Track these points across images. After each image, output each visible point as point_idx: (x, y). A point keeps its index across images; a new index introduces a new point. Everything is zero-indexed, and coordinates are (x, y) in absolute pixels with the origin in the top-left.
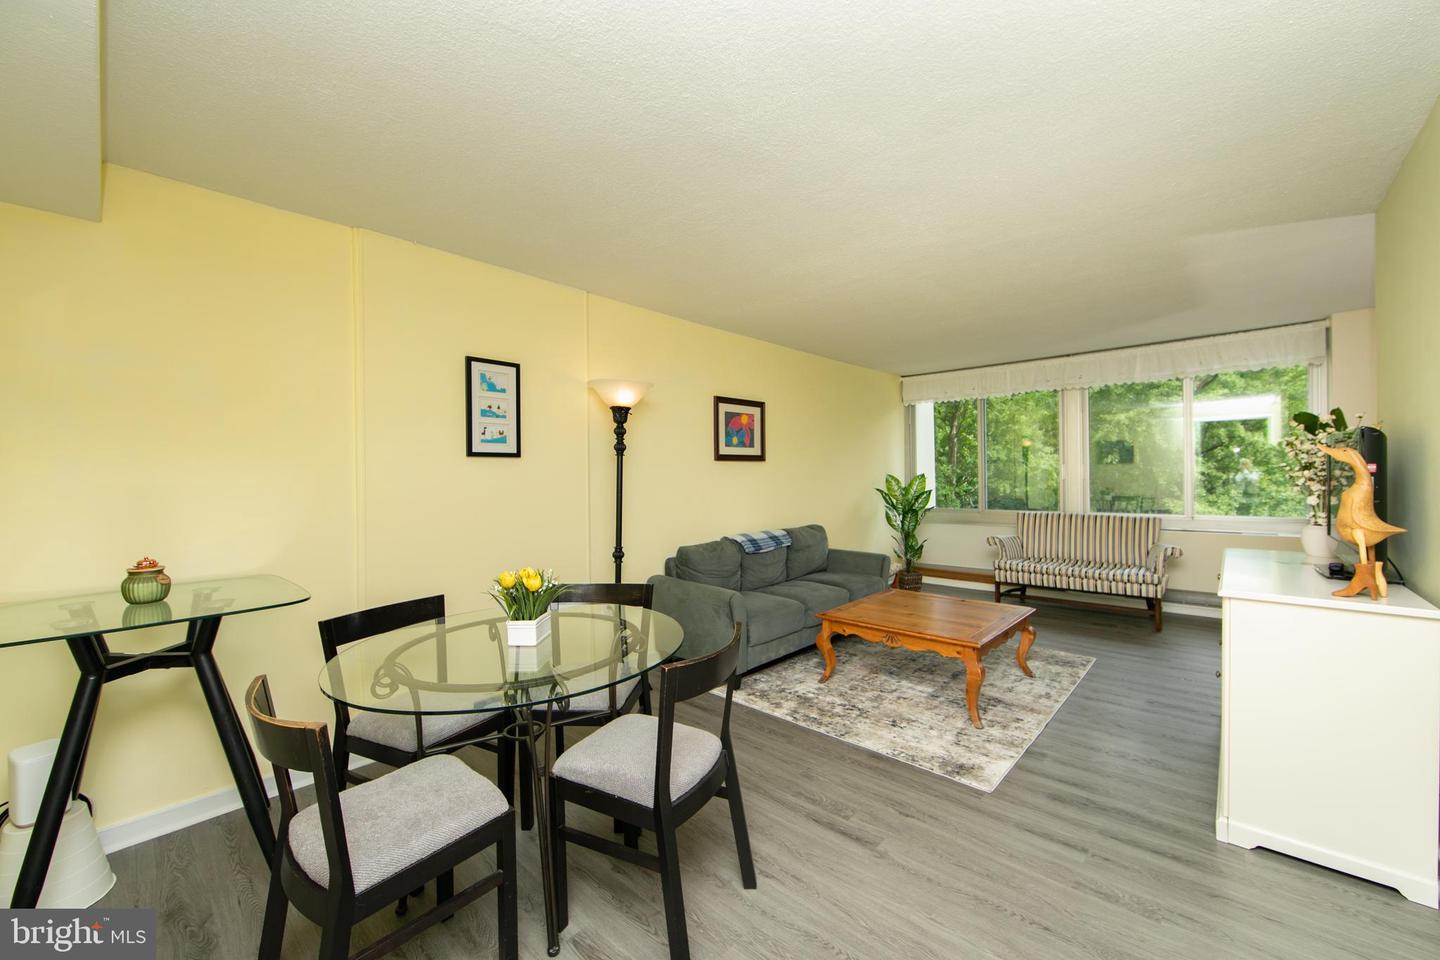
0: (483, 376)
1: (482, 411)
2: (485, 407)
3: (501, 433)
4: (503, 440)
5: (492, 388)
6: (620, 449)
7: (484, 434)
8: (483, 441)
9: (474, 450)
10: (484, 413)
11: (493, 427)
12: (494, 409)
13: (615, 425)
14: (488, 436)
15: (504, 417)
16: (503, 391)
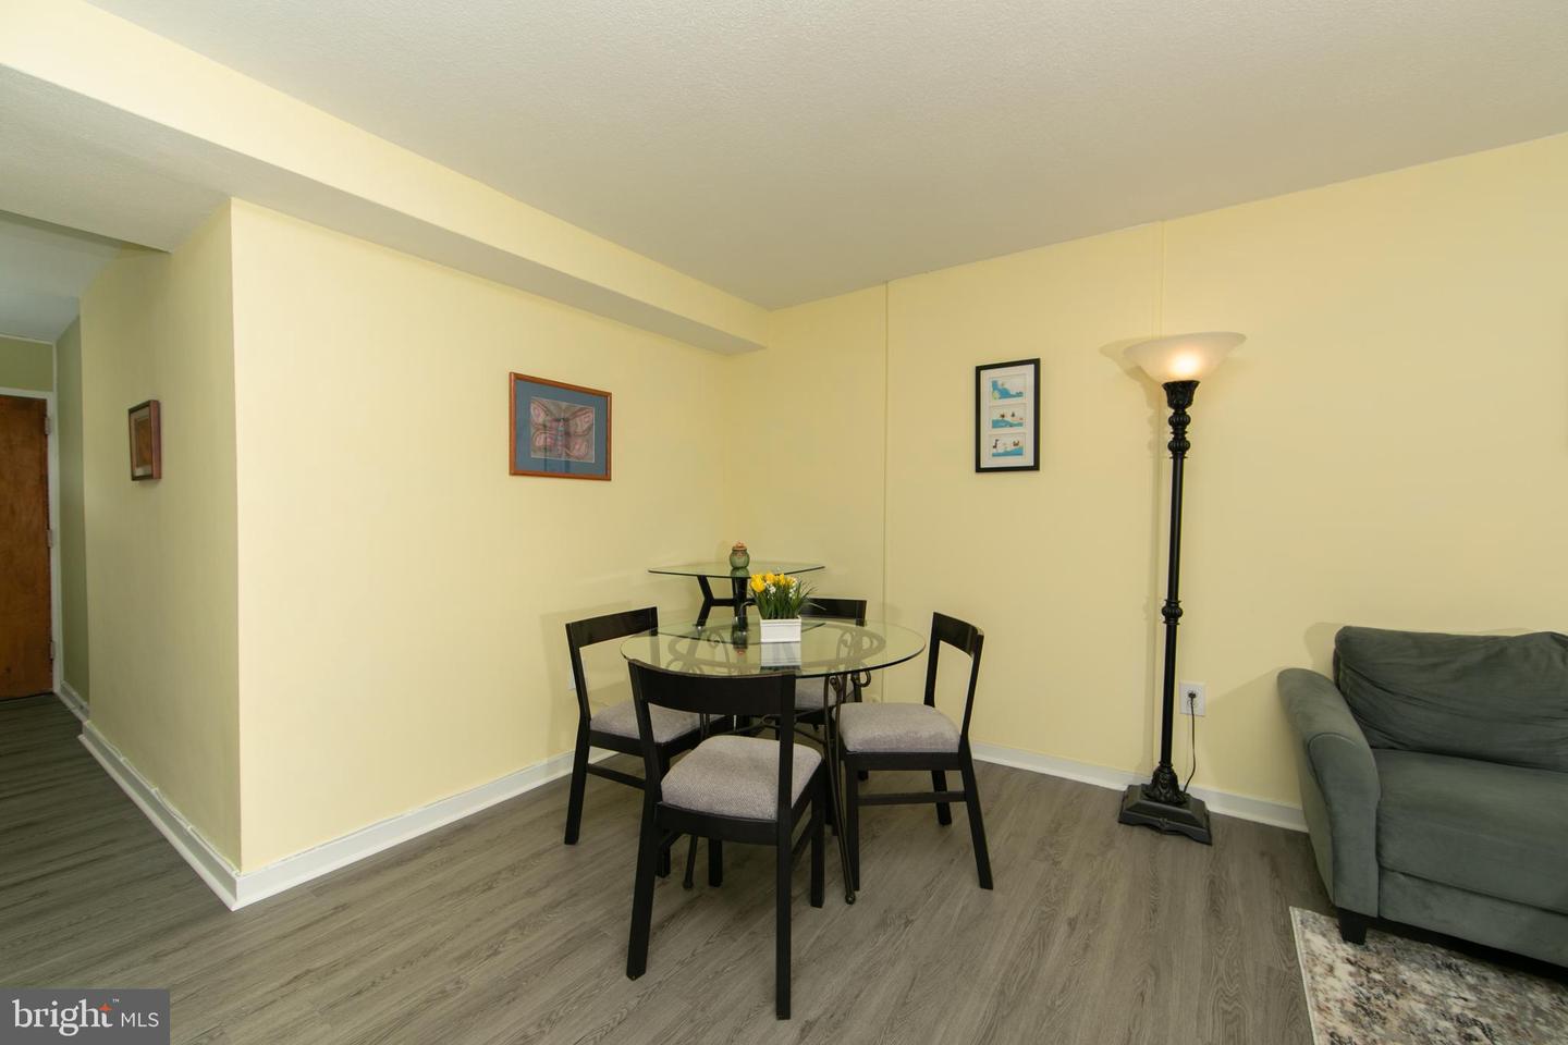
0: (995, 384)
1: (993, 421)
2: (998, 417)
3: (1016, 444)
4: (1019, 452)
5: (1005, 394)
6: (1179, 448)
7: (995, 447)
8: (994, 455)
9: (982, 466)
10: (996, 424)
11: (1007, 437)
12: (1008, 418)
13: (1170, 412)
14: (1000, 449)
15: (1021, 425)
16: (1020, 394)
